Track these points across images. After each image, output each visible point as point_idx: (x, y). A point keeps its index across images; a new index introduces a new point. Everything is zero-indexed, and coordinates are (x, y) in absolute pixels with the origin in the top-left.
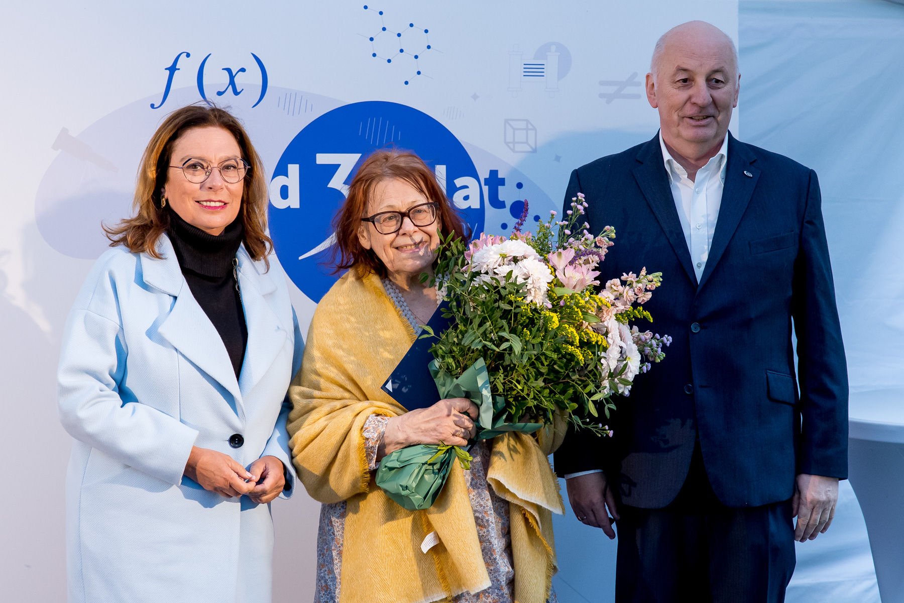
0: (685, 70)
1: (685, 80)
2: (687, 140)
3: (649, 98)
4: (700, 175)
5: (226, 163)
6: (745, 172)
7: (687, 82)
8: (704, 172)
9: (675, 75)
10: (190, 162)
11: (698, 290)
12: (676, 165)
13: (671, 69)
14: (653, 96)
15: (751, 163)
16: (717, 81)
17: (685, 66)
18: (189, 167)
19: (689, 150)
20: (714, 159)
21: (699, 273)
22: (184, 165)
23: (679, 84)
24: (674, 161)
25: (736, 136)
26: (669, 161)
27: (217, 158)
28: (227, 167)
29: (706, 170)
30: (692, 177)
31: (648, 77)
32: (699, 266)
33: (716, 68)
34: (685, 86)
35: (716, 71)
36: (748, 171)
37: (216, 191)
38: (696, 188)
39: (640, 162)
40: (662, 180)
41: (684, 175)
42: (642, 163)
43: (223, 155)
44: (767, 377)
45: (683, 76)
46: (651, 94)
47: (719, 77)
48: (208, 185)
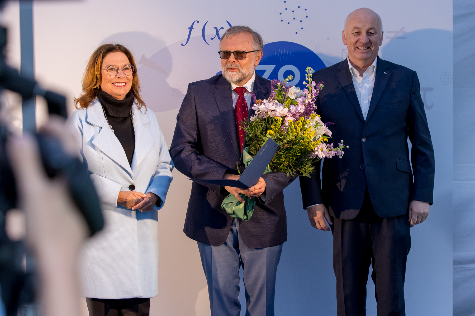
0: (357, 28)
1: (357, 33)
2: (358, 59)
3: (343, 40)
4: (365, 74)
5: (125, 67)
6: (384, 73)
7: (358, 33)
8: (367, 73)
9: (353, 30)
10: (110, 67)
11: (365, 123)
12: (355, 70)
13: (351, 27)
14: (344, 40)
15: (387, 69)
16: (371, 33)
17: (357, 26)
18: (109, 70)
19: (360, 64)
20: (370, 68)
21: (365, 117)
22: (107, 68)
23: (355, 34)
24: (354, 68)
25: (380, 57)
26: (351, 68)
27: (121, 65)
28: (125, 69)
29: (367, 72)
30: (361, 75)
31: (343, 31)
32: (365, 114)
33: (371, 27)
34: (357, 35)
35: (371, 29)
36: (386, 72)
37: (121, 79)
38: (363, 80)
39: (339, 70)
40: (349, 76)
41: (358, 74)
42: (340, 71)
43: (123, 64)
44: (396, 161)
45: (356, 31)
46: (344, 39)
47: (372, 31)
48: (118, 77)
